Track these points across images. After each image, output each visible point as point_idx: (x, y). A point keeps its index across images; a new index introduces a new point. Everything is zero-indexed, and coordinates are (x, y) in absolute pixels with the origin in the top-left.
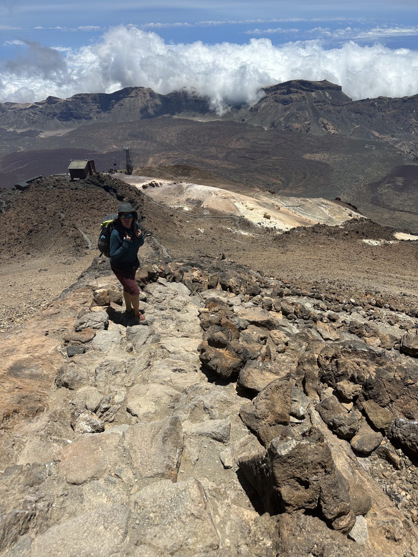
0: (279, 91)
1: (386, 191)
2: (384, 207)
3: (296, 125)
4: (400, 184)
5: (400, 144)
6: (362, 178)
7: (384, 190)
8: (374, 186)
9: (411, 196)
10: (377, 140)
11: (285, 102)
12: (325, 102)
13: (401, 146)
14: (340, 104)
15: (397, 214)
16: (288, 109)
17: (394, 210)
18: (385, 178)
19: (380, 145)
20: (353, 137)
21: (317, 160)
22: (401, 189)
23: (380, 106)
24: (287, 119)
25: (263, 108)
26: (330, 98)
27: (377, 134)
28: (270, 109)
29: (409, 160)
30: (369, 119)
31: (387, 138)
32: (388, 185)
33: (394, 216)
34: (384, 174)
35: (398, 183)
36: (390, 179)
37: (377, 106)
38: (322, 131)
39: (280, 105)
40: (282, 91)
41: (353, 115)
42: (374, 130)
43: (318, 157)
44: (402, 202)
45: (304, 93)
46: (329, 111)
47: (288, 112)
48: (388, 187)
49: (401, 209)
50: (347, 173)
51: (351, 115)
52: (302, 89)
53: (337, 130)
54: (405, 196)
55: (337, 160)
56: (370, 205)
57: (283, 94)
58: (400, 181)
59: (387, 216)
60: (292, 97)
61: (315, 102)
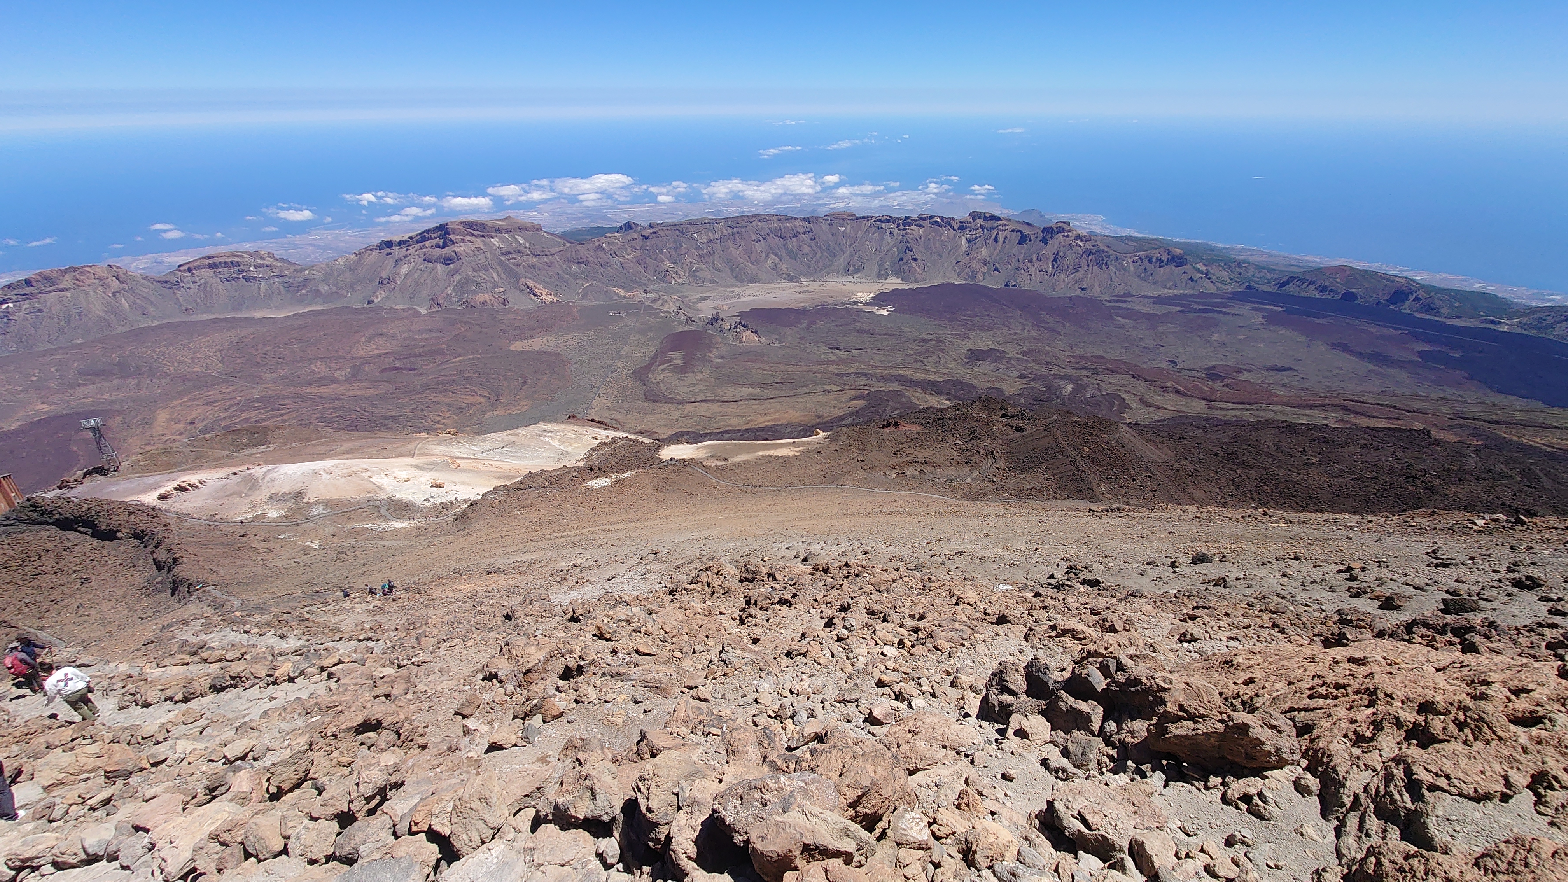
0: (427, 243)
1: (662, 376)
2: (666, 402)
3: (481, 297)
4: (679, 362)
5: (660, 302)
6: (619, 364)
7: (660, 376)
8: (641, 374)
9: (700, 376)
10: (624, 302)
11: (447, 261)
12: (519, 252)
13: (662, 305)
14: (548, 253)
15: (689, 408)
16: (457, 271)
17: (683, 402)
18: (654, 358)
19: (633, 309)
20: (585, 303)
21: (537, 349)
22: (683, 370)
23: (611, 249)
24: (461, 287)
25: (406, 275)
26: (527, 245)
27: (622, 292)
28: (422, 275)
29: (680, 323)
30: (602, 270)
31: (639, 296)
32: (662, 367)
33: (686, 412)
34: (652, 351)
35: (676, 362)
36: (660, 357)
37: (607, 249)
38: (531, 299)
39: (439, 266)
40: (434, 242)
41: (575, 268)
42: (615, 286)
43: (537, 344)
44: (691, 389)
45: (479, 242)
46: (533, 267)
47: (458, 277)
48: (662, 370)
49: (693, 400)
50: (594, 361)
51: (570, 268)
52: (474, 235)
53: (556, 295)
54: (690, 378)
55: (570, 342)
56: (646, 404)
57: (438, 246)
58: (678, 358)
59: (676, 415)
60: (457, 250)
61: (502, 254)
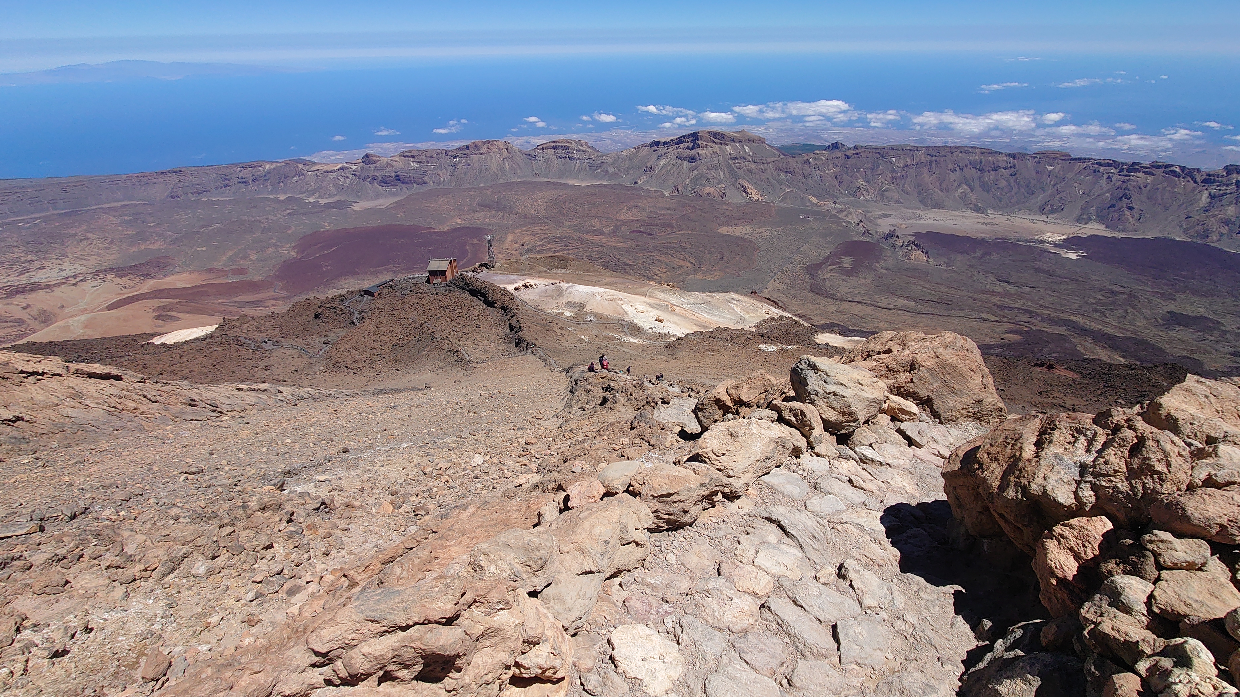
0: (682, 145)
1: (829, 275)
2: (827, 297)
3: (707, 189)
4: (848, 266)
5: (845, 213)
6: (797, 258)
7: (828, 274)
8: (812, 269)
9: (862, 281)
10: (815, 208)
11: (692, 159)
12: (744, 158)
13: (846, 216)
14: (764, 162)
15: (846, 305)
16: (696, 168)
17: (841, 300)
18: (827, 258)
19: (820, 215)
20: (783, 205)
21: (737, 235)
22: (849, 273)
23: (816, 164)
24: (696, 181)
25: (662, 167)
26: (751, 154)
27: (815, 200)
28: (672, 168)
29: (858, 233)
30: (804, 180)
31: (829, 205)
32: (831, 267)
33: (841, 308)
34: (826, 252)
35: (845, 265)
36: (832, 259)
37: (813, 163)
38: (742, 196)
39: (685, 162)
40: (687, 145)
41: (782, 175)
42: (810, 194)
43: (737, 231)
44: (851, 290)
45: (716, 148)
46: (751, 171)
47: (695, 172)
48: (831, 270)
49: (851, 299)
50: (777, 252)
51: (779, 175)
52: (714, 142)
53: (762, 195)
54: (853, 281)
55: (763, 234)
56: (810, 295)
57: (688, 148)
58: (847, 262)
59: (832, 308)
60: (700, 152)
61: (731, 158)
